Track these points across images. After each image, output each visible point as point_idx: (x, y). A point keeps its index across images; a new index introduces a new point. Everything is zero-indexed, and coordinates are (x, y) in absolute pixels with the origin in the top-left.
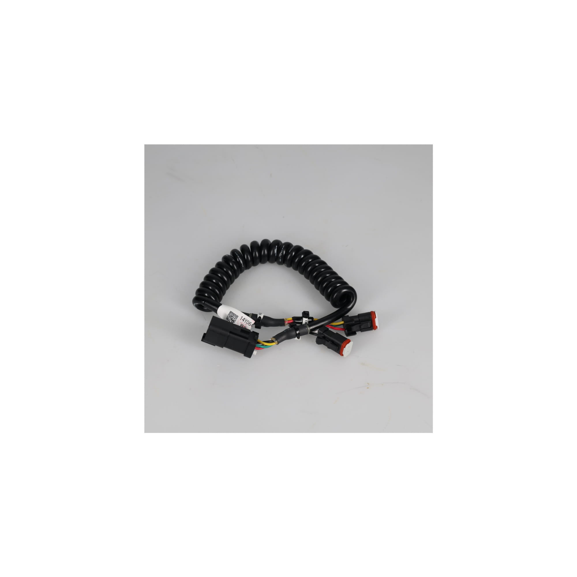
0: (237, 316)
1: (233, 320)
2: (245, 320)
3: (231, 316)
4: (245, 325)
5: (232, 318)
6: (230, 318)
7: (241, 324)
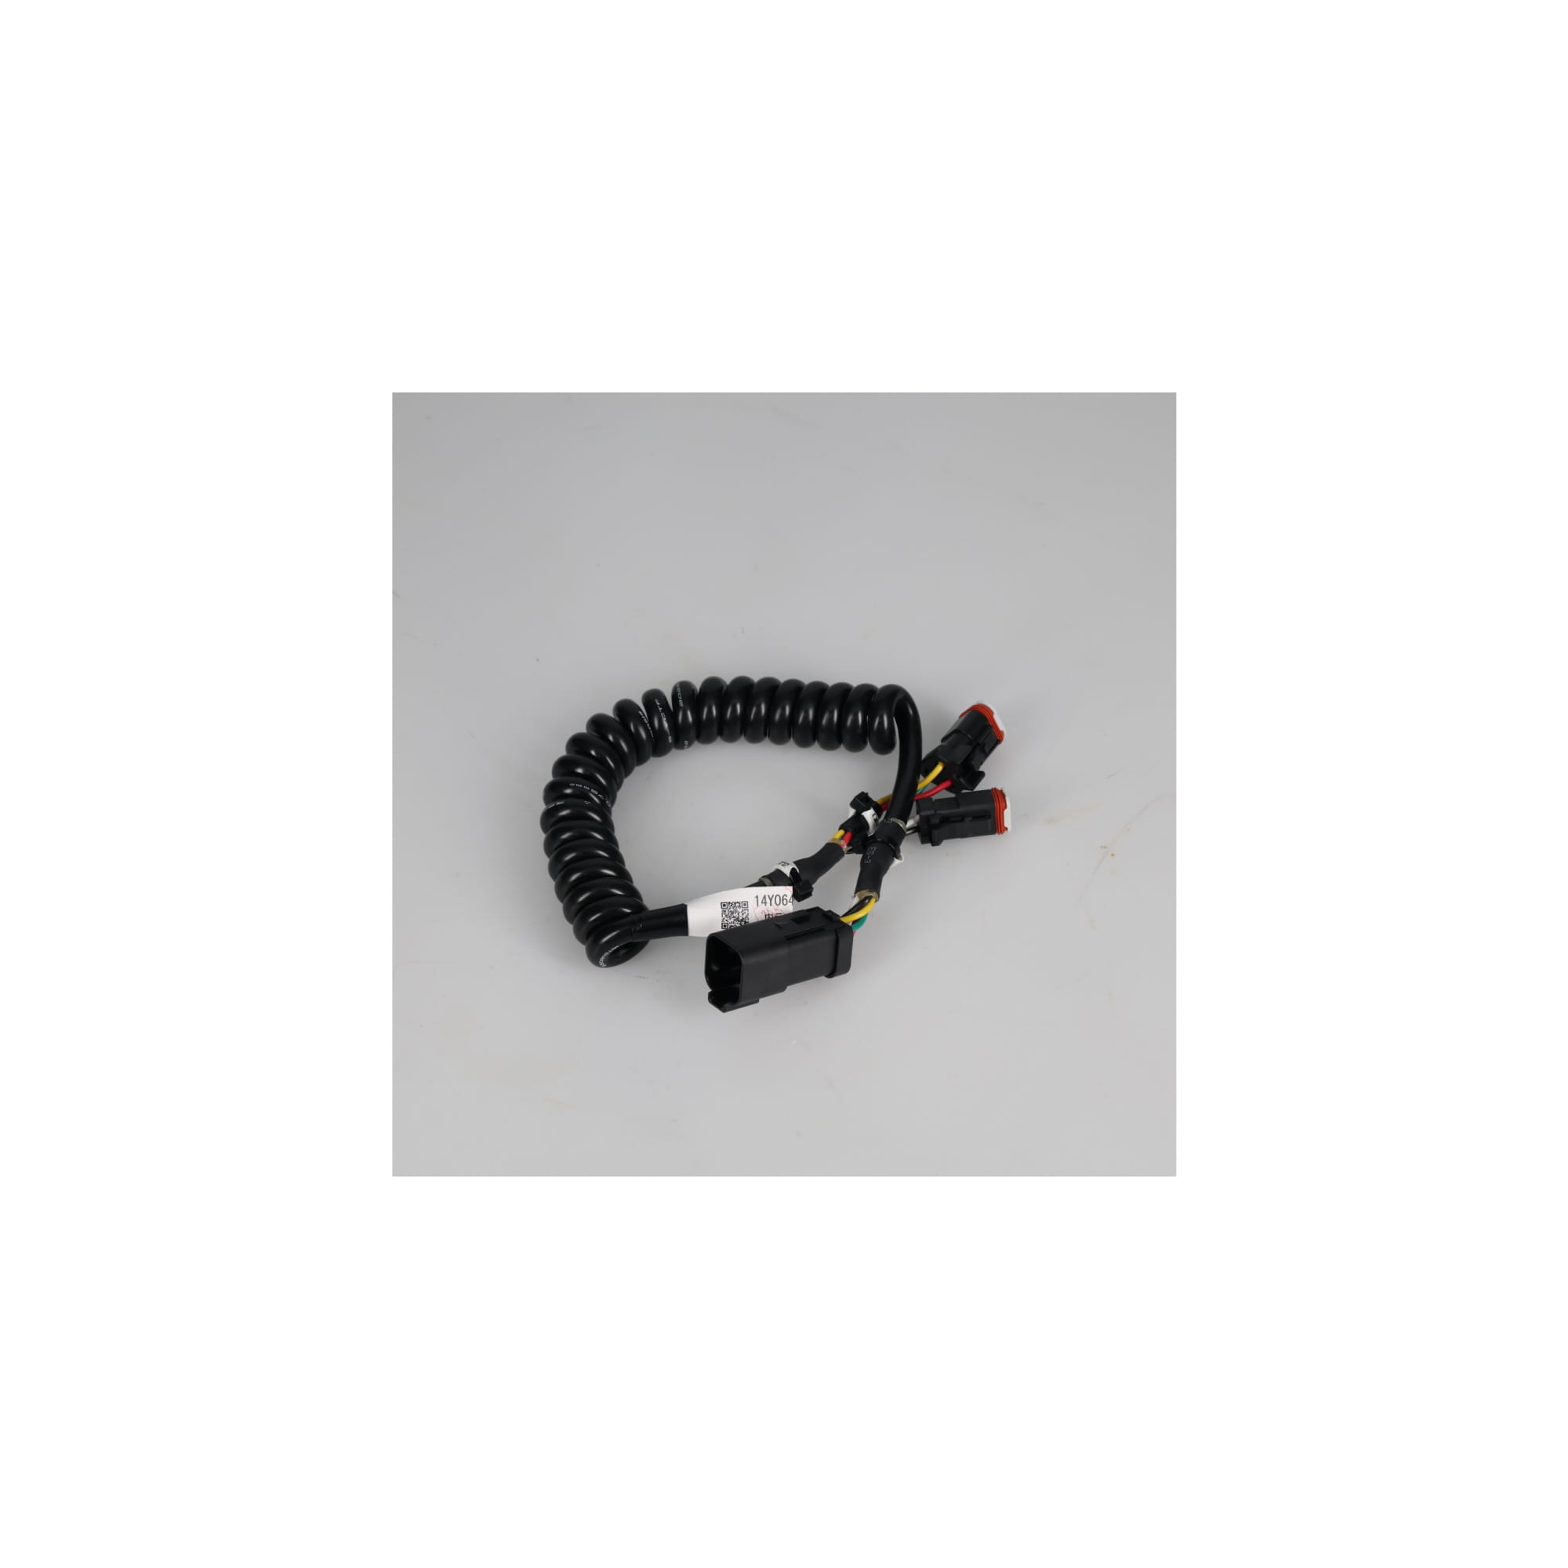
0: (745, 904)
1: (741, 918)
2: (768, 901)
3: (732, 913)
4: (775, 912)
5: (736, 915)
6: (732, 920)
7: (764, 915)
